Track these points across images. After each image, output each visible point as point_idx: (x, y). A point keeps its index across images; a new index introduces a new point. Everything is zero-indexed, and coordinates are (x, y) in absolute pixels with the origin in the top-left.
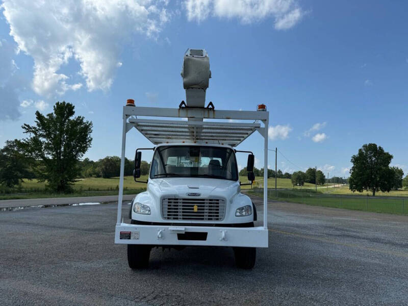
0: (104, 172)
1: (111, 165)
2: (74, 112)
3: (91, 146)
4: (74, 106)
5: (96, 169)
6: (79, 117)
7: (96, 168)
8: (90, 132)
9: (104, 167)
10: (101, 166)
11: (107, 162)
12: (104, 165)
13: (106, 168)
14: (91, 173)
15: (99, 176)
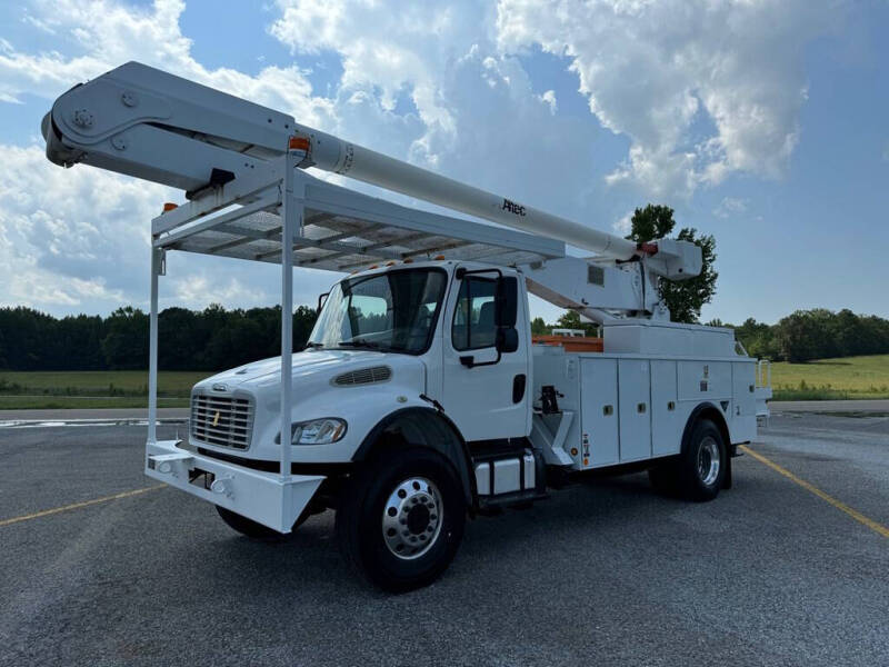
0: (790, 349)
1: (805, 330)
2: (674, 223)
3: (714, 291)
4: (672, 211)
5: (770, 343)
6: (684, 231)
7: (770, 340)
8: (711, 261)
9: (788, 337)
10: (780, 335)
11: (794, 325)
12: (788, 333)
13: (793, 338)
14: (760, 350)
15: (777, 359)
